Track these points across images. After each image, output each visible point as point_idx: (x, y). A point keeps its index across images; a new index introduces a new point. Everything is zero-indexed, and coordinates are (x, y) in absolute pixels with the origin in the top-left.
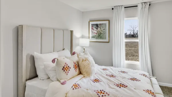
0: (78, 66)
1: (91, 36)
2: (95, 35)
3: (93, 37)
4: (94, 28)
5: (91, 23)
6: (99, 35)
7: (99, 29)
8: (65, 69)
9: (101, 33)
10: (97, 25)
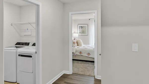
0: (77, 43)
1: (78, 32)
2: (81, 31)
3: (80, 33)
4: (80, 28)
5: (79, 26)
6: (83, 32)
7: (83, 29)
8: (74, 43)
9: (84, 31)
10: (82, 27)
